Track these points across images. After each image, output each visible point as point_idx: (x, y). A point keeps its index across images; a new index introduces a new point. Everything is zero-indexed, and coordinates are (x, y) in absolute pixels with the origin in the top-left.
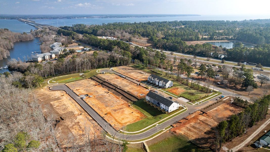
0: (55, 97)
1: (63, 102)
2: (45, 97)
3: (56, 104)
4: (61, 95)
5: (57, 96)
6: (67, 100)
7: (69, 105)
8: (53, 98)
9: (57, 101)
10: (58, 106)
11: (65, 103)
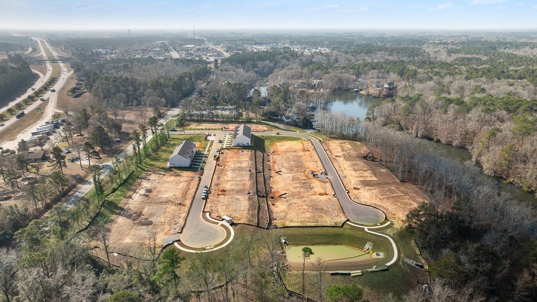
0: (370, 190)
1: (356, 175)
2: (389, 193)
3: (367, 175)
4: (359, 191)
5: (366, 191)
6: (350, 177)
7: (348, 168)
8: (375, 189)
9: (367, 179)
10: (364, 171)
11: (353, 173)
